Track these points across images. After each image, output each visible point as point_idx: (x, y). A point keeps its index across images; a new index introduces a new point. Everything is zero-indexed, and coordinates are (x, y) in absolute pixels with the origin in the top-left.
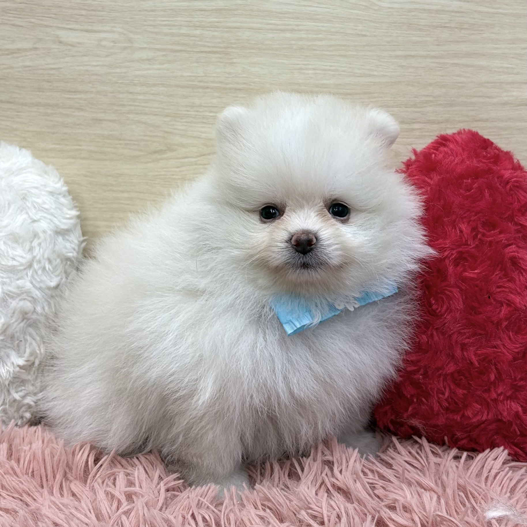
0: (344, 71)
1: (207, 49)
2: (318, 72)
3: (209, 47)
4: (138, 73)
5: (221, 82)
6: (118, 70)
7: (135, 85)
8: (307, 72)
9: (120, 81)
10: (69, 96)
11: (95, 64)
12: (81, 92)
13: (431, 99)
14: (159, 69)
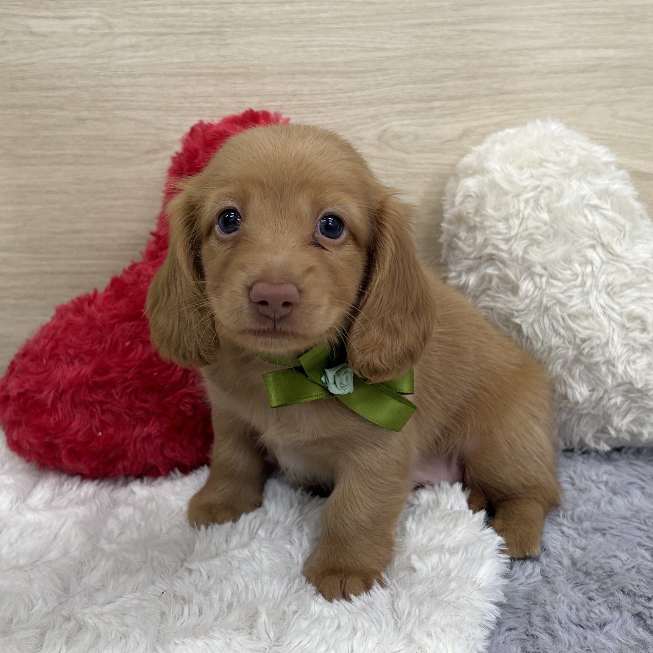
0: (353, 46)
1: (198, 30)
2: (324, 48)
3: (199, 27)
4: (121, 62)
5: (216, 67)
6: (99, 61)
7: (119, 76)
8: (311, 49)
9: (102, 74)
10: (46, 94)
11: (72, 55)
12: (59, 89)
13: (451, 72)
14: (145, 57)
